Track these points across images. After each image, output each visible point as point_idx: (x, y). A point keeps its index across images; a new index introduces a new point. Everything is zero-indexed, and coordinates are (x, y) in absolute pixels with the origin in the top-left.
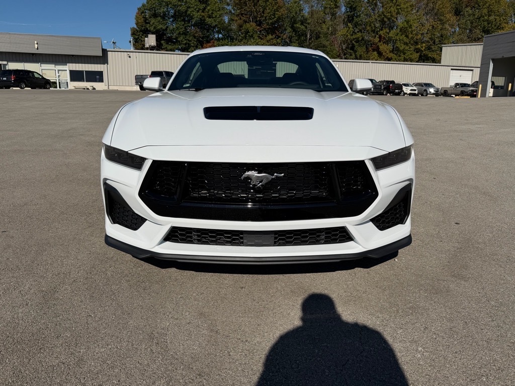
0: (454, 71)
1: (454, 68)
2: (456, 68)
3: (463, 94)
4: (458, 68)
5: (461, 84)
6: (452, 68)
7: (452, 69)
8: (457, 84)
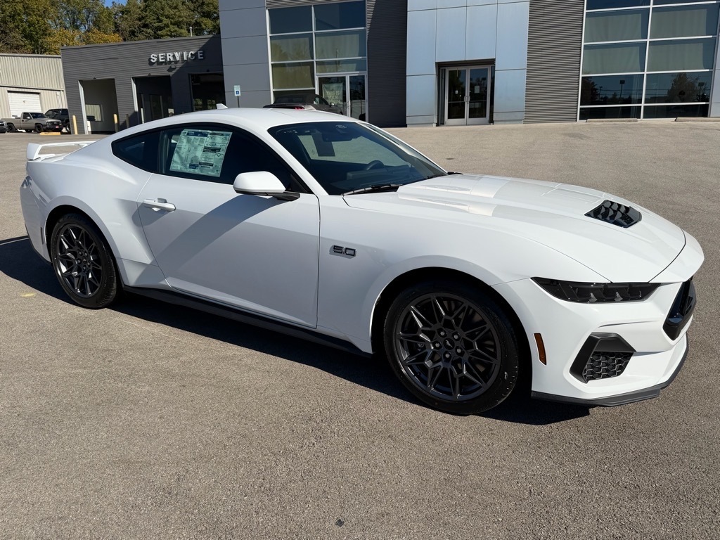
0: (13, 94)
1: (12, 89)
2: (14, 89)
3: (39, 128)
4: (17, 90)
5: (32, 114)
6: (9, 89)
7: (9, 91)
8: (26, 115)
